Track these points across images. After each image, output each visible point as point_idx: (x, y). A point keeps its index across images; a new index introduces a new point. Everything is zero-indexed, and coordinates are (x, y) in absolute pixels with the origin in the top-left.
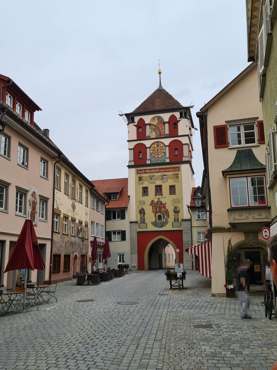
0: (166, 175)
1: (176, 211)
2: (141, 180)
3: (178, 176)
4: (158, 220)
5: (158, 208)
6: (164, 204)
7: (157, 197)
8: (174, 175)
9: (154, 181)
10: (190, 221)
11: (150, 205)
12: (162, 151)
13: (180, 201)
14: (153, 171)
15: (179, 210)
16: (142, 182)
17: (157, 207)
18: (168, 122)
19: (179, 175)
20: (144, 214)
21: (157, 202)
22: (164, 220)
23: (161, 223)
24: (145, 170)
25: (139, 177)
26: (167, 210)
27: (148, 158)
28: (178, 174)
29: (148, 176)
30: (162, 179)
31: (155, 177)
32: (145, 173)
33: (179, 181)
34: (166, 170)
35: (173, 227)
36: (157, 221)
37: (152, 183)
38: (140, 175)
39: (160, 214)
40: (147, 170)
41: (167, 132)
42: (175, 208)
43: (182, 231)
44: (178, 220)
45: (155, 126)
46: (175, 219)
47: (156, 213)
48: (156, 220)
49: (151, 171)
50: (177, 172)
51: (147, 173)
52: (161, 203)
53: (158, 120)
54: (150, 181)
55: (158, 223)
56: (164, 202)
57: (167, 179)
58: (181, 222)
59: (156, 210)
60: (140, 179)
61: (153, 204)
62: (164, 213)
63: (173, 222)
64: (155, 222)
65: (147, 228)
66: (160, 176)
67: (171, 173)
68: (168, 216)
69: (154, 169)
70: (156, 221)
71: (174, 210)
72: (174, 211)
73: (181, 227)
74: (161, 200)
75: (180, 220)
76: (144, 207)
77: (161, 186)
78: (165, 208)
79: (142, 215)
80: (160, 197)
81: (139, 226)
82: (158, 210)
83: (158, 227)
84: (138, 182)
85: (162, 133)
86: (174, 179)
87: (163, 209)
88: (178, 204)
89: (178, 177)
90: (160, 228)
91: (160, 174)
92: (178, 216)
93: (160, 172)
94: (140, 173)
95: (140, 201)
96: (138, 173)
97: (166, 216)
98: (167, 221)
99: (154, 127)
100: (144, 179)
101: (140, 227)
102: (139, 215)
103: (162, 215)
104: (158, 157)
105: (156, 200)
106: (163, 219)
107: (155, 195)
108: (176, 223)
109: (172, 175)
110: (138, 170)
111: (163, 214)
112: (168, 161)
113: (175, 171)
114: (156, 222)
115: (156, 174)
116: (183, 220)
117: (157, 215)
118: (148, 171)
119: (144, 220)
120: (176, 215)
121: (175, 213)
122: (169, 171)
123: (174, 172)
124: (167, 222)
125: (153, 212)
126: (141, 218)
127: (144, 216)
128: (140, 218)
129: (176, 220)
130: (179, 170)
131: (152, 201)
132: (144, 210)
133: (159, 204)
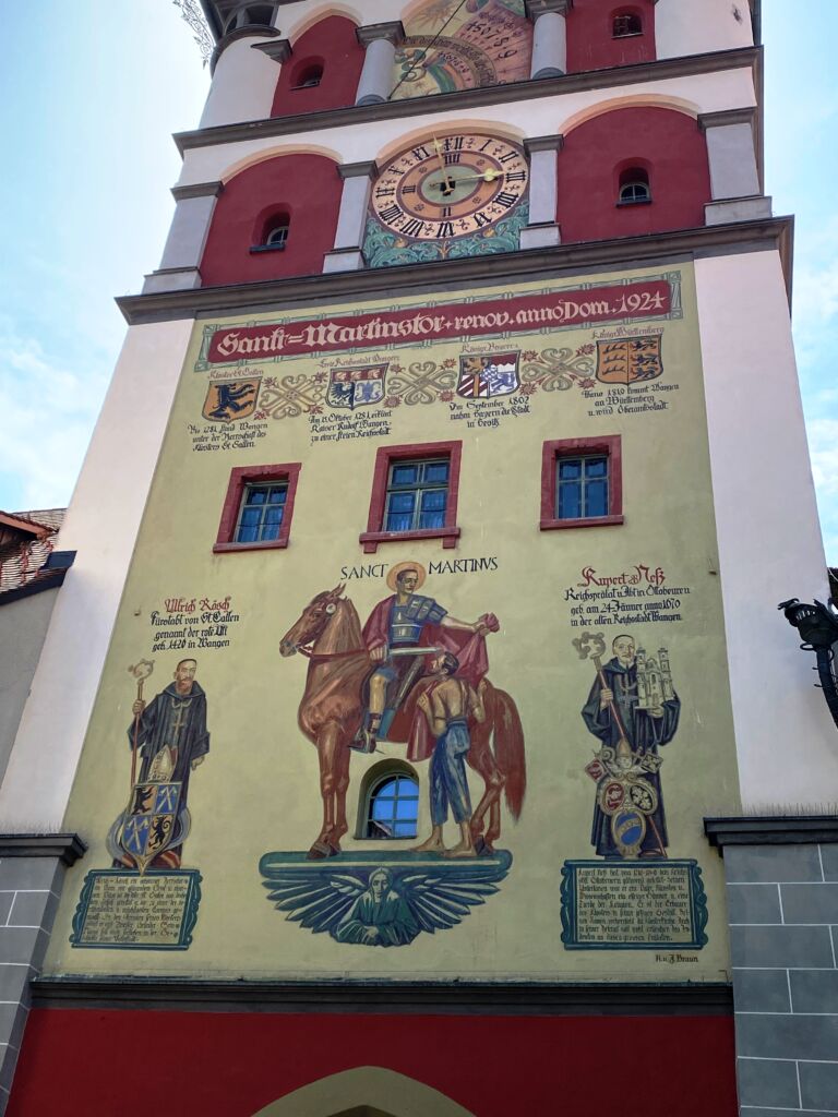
0: (511, 358)
1: (630, 720)
2: (237, 408)
3: (656, 360)
4: (366, 830)
5: (377, 681)
6: (463, 636)
8: (606, 349)
9: (371, 409)
13: (670, 595)
14: (376, 330)
15: (673, 706)
17: (377, 665)
19: (670, 352)
20: (194, 744)
21: (385, 611)
22: (452, 834)
24: (297, 328)
26: (500, 705)
27: (348, 235)
29: (320, 377)
31: (389, 374)
32: (292, 350)
33: (659, 396)
34: (524, 317)
35: (570, 939)
36: (347, 843)
37: (345, 430)
38: (229, 373)
39: (395, 750)
40: (315, 324)
41: (550, 60)
42: (615, 676)
44: (654, 835)
45: (442, 41)
46: (601, 822)
47: (346, 745)
48: (334, 829)
49: (357, 333)
50: (641, 327)
51: (317, 348)
52: (430, 626)
53: (472, 9)
54: (327, 411)
55: (363, 874)
56: (461, 611)
57: (528, 390)
58: (693, 868)
59: (348, 704)
60: (228, 400)
61: (331, 635)
62: (455, 744)
63: (569, 869)
64: (315, 854)
65: (184, 942)
66: (449, 363)
67: (577, 339)
68: (512, 779)
69: (386, 317)
70: (328, 846)
71: (594, 699)
72: (600, 722)
73: (700, 941)
74: (433, 588)
76: (210, 670)
77: (441, 459)
78: (471, 673)
79: (164, 764)
80: (426, 553)
81: (82, 908)
82: (377, 704)
83: (351, 938)
86: (599, 387)
87: (450, 686)
91: (452, 349)
92: (653, 778)
93: (446, 334)
94: (236, 357)
95: (175, 605)
96: (214, 358)
97: (476, 784)
98: (483, 847)
99: (430, 52)
100: (267, 397)
101: (94, 929)
102: (123, 760)
103: (422, 769)
104: (444, 236)
105: (366, 597)
106: (438, 817)
107: (370, 543)
108: (619, 887)
109: (585, 350)
110: (216, 337)
111: (436, 747)
112: (542, 239)
113: (623, 316)
114: (335, 853)
115: (406, 356)
117: (360, 764)
118: (326, 335)
119: (178, 828)
120: (626, 764)
121: (606, 734)
122: (552, 324)
123: (611, 328)
124: (485, 867)
125: (315, 733)
127: (182, 774)
128: (122, 797)
129: (628, 835)
130: (666, 309)
131: (322, 599)
132: (197, 699)
133: (402, 633)
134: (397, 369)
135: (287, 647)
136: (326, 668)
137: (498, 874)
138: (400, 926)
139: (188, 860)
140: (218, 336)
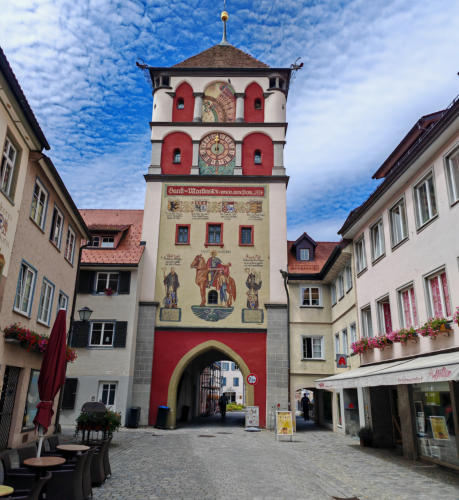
0: (232, 203)
1: (254, 285)
2: (175, 209)
4: (210, 302)
5: (210, 275)
6: (225, 267)
7: (211, 249)
8: (251, 203)
9: (204, 212)
10: (285, 310)
11: (192, 266)
12: (226, 153)
14: (204, 191)
16: (176, 213)
17: (209, 272)
18: (244, 96)
19: (264, 206)
20: (176, 285)
21: (210, 260)
22: (224, 304)
23: (215, 310)
25: (172, 203)
26: (232, 281)
27: (195, 162)
28: (260, 203)
29: (193, 202)
30: (225, 209)
31: (208, 204)
32: (186, 194)
33: (262, 217)
34: (236, 192)
35: (243, 321)
36: (206, 304)
37: (200, 217)
38: (174, 199)
40: (190, 187)
41: (239, 114)
42: (251, 276)
43: (265, 330)
44: (256, 304)
45: (214, 100)
46: (248, 302)
47: (205, 287)
48: (204, 301)
51: (191, 194)
52: (219, 264)
53: (221, 89)
55: (209, 310)
56: (224, 262)
57: (236, 212)
58: (262, 310)
59: (205, 279)
60: (173, 206)
61: (200, 264)
62: (224, 288)
63: (243, 310)
64: (201, 306)
65: (180, 320)
66: (220, 203)
67: (246, 200)
68: (234, 294)
69: (206, 188)
70: (203, 305)
71: (247, 281)
72: (249, 285)
73: (263, 322)
74: (219, 256)
75: (261, 306)
76: (178, 270)
77: (220, 225)
78: (227, 274)
79: (171, 289)
80: (218, 249)
81: (161, 314)
82: (210, 279)
83: (208, 320)
84: (168, 212)
85: (230, 117)
86: (250, 213)
87: (223, 277)
89: (259, 209)
90: (213, 321)
92: (257, 295)
93: (219, 195)
94: (173, 194)
95: (169, 255)
96: (168, 194)
97: (228, 294)
98: (229, 306)
99: (211, 103)
100: (181, 206)
102: (164, 287)
103: (219, 292)
104: (217, 165)
107: (206, 246)
108: (251, 313)
109: (247, 203)
110: (168, 188)
111: (221, 288)
112: (238, 172)
113: (255, 195)
115: (211, 199)
116: (268, 306)
117: (207, 290)
118: (193, 191)
120: (253, 293)
122: (241, 195)
124: (230, 309)
125: (199, 284)
126: (168, 294)
127: (175, 290)
128: (165, 295)
129: (252, 305)
130: (263, 195)
131: (198, 257)
133: (214, 265)
136: (200, 271)
138: (216, 318)
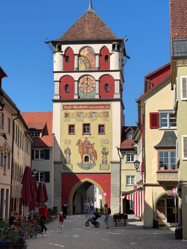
0: (95, 113)
1: (105, 153)
2: (68, 116)
3: (108, 115)
5: (85, 149)
6: (92, 145)
8: (104, 113)
9: (81, 118)
10: (119, 164)
13: (108, 142)
14: (81, 107)
15: (108, 152)
16: (68, 118)
17: (85, 147)
20: (70, 153)
21: (85, 142)
22: (92, 162)
23: (88, 165)
24: (72, 106)
26: (95, 151)
27: (76, 92)
29: (76, 113)
32: (72, 109)
33: (109, 120)
34: (96, 107)
35: (100, 169)
36: (84, 162)
37: (79, 121)
38: (66, 111)
39: (87, 155)
40: (74, 105)
41: (97, 65)
42: (104, 149)
43: (110, 173)
45: (84, 57)
46: (103, 161)
47: (83, 154)
49: (79, 107)
50: (107, 110)
51: (75, 109)
52: (89, 144)
53: (88, 51)
54: (77, 118)
55: (85, 165)
57: (96, 117)
59: (83, 151)
60: (66, 115)
61: (80, 144)
62: (92, 154)
64: (81, 163)
65: (72, 169)
66: (89, 113)
67: (101, 111)
68: (96, 157)
71: (102, 151)
72: (103, 153)
73: (109, 169)
74: (89, 139)
75: (108, 163)
77: (88, 125)
78: (93, 148)
79: (67, 155)
81: (63, 167)
82: (85, 151)
83: (85, 169)
84: (64, 118)
86: (103, 118)
87: (91, 149)
88: (107, 145)
90: (87, 169)
91: (89, 111)
92: (106, 158)
93: (88, 109)
95: (66, 140)
97: (93, 158)
98: (94, 163)
99: (83, 58)
101: (65, 169)
102: (64, 155)
103: (89, 156)
104: (87, 92)
105: (83, 140)
106: (91, 161)
107: (83, 135)
108: (104, 165)
109: (102, 113)
111: (90, 155)
113: (105, 109)
114: (83, 163)
115: (84, 111)
116: (112, 163)
118: (75, 107)
119: (70, 161)
120: (105, 157)
121: (103, 154)
122: (99, 109)
123: (104, 110)
125: (80, 153)
126: (66, 158)
127: (69, 156)
129: (105, 162)
130: (109, 108)
131: (79, 140)
132: (69, 150)
133: (87, 144)
134: (84, 113)
135: (77, 145)
136: (80, 147)
137: (95, 165)
138: (88, 168)
139: (71, 163)
140: (64, 106)
